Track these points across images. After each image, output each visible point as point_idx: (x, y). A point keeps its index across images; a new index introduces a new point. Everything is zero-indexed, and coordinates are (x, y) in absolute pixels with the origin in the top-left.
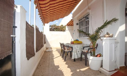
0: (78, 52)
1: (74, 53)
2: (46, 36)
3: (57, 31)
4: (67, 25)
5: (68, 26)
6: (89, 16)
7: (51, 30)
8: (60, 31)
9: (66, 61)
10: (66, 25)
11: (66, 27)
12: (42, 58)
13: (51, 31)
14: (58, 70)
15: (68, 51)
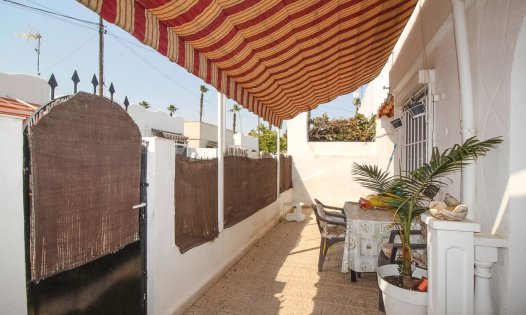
0: (369, 247)
1: (349, 250)
2: (295, 160)
3: (336, 139)
4: (380, 116)
5: (384, 117)
6: (425, 97)
7: (313, 136)
8: (350, 140)
9: (324, 274)
10: (376, 113)
11: (378, 122)
12: (256, 245)
13: (315, 140)
14: (273, 298)
15: (330, 237)
